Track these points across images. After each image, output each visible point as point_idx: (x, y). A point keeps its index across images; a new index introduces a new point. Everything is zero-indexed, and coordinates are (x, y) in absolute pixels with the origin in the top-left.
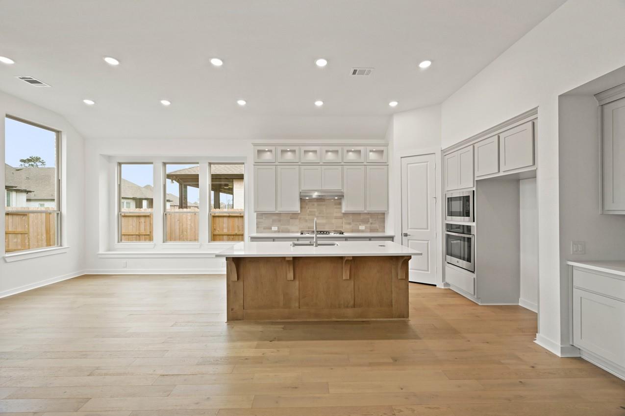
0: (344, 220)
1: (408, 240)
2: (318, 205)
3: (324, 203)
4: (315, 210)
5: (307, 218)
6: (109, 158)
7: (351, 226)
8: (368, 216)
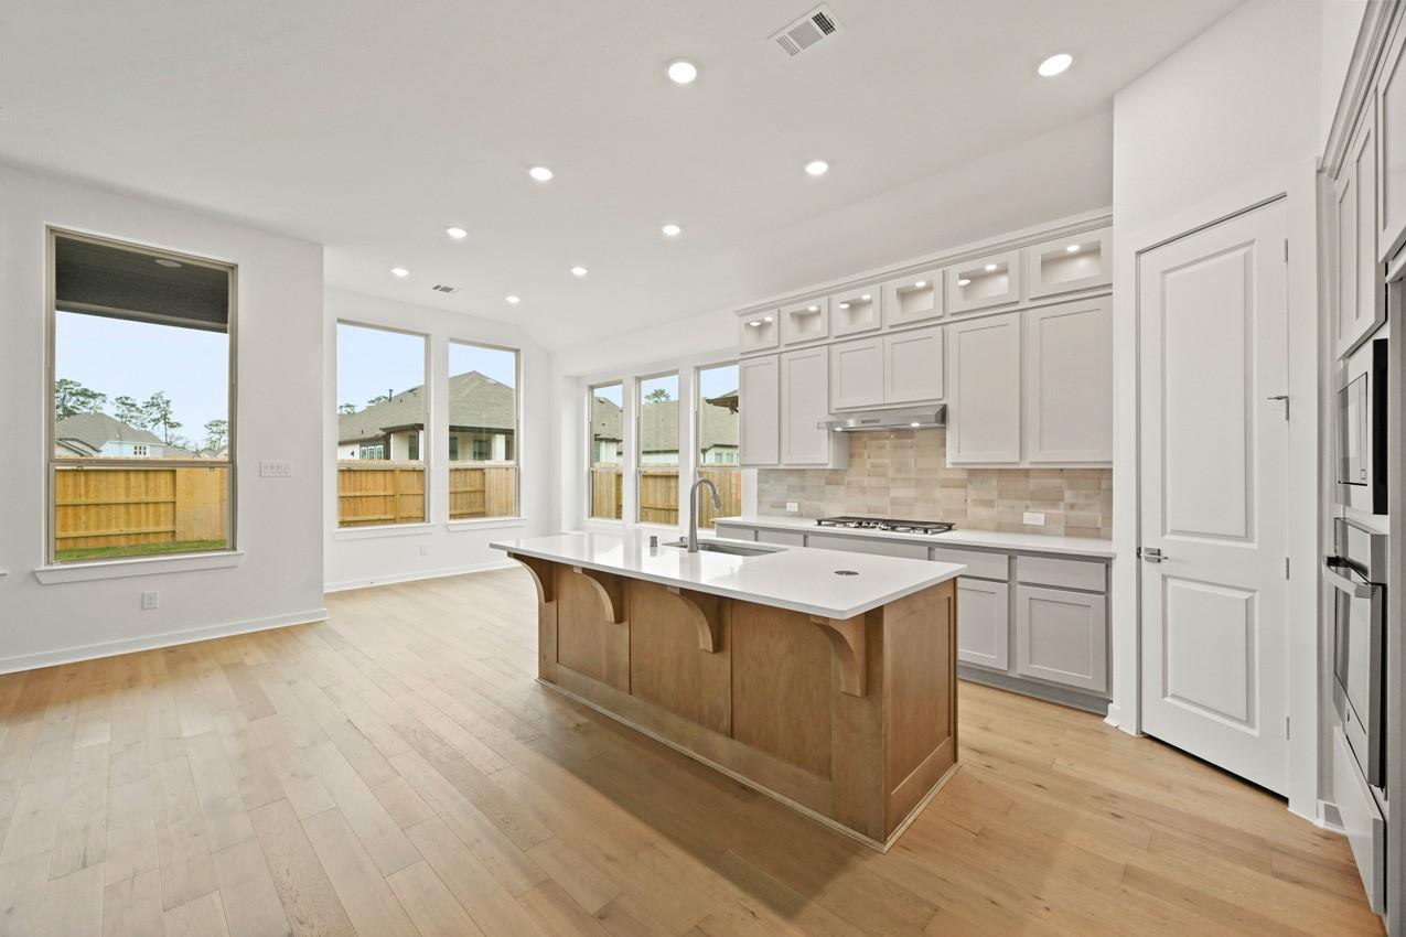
0: (972, 494)
1: (1164, 578)
2: (895, 447)
3: (909, 441)
4: (888, 461)
5: (865, 484)
6: (578, 379)
7: (993, 512)
8: (1057, 482)
